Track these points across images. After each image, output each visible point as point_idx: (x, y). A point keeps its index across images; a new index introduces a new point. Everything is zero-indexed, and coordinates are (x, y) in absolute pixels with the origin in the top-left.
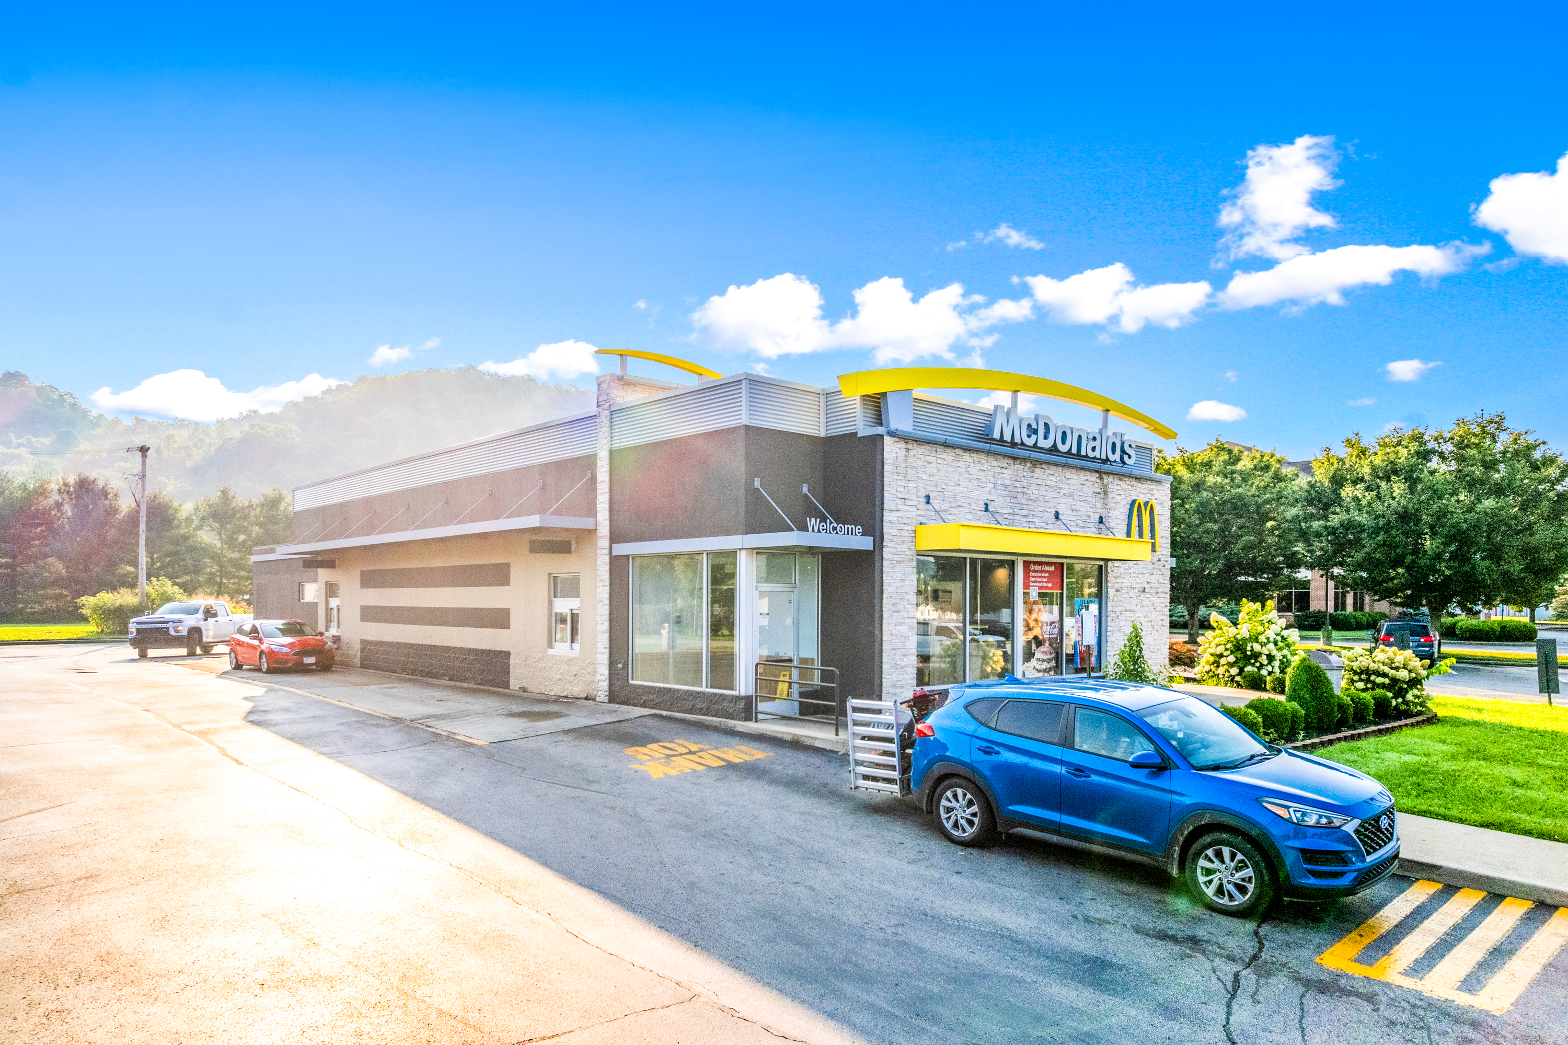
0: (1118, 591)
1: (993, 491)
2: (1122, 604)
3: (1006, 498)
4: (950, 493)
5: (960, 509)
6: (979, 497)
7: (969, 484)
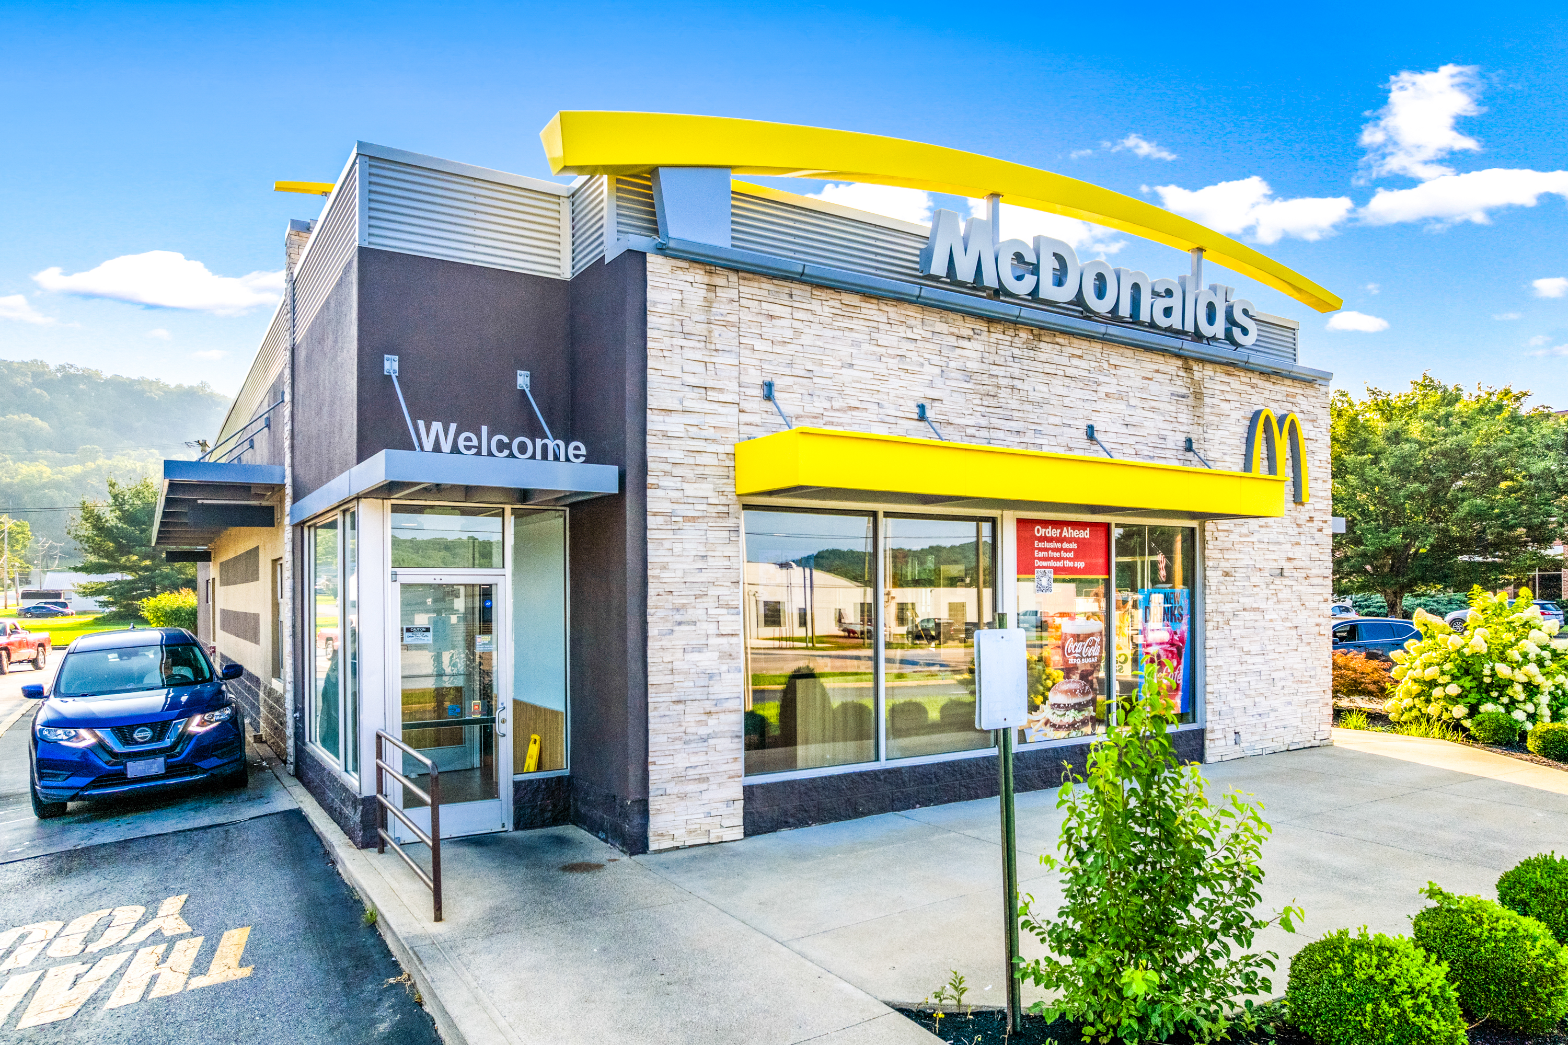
0: (1227, 574)
1: (939, 382)
2: (1235, 598)
3: (970, 397)
4: (829, 382)
5: (854, 413)
6: (903, 392)
7: (878, 364)
